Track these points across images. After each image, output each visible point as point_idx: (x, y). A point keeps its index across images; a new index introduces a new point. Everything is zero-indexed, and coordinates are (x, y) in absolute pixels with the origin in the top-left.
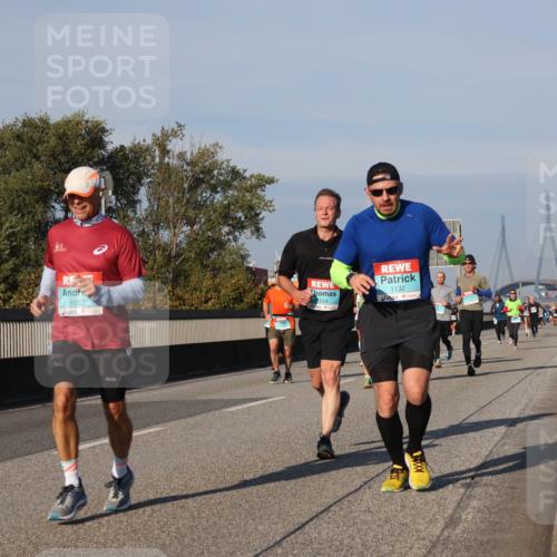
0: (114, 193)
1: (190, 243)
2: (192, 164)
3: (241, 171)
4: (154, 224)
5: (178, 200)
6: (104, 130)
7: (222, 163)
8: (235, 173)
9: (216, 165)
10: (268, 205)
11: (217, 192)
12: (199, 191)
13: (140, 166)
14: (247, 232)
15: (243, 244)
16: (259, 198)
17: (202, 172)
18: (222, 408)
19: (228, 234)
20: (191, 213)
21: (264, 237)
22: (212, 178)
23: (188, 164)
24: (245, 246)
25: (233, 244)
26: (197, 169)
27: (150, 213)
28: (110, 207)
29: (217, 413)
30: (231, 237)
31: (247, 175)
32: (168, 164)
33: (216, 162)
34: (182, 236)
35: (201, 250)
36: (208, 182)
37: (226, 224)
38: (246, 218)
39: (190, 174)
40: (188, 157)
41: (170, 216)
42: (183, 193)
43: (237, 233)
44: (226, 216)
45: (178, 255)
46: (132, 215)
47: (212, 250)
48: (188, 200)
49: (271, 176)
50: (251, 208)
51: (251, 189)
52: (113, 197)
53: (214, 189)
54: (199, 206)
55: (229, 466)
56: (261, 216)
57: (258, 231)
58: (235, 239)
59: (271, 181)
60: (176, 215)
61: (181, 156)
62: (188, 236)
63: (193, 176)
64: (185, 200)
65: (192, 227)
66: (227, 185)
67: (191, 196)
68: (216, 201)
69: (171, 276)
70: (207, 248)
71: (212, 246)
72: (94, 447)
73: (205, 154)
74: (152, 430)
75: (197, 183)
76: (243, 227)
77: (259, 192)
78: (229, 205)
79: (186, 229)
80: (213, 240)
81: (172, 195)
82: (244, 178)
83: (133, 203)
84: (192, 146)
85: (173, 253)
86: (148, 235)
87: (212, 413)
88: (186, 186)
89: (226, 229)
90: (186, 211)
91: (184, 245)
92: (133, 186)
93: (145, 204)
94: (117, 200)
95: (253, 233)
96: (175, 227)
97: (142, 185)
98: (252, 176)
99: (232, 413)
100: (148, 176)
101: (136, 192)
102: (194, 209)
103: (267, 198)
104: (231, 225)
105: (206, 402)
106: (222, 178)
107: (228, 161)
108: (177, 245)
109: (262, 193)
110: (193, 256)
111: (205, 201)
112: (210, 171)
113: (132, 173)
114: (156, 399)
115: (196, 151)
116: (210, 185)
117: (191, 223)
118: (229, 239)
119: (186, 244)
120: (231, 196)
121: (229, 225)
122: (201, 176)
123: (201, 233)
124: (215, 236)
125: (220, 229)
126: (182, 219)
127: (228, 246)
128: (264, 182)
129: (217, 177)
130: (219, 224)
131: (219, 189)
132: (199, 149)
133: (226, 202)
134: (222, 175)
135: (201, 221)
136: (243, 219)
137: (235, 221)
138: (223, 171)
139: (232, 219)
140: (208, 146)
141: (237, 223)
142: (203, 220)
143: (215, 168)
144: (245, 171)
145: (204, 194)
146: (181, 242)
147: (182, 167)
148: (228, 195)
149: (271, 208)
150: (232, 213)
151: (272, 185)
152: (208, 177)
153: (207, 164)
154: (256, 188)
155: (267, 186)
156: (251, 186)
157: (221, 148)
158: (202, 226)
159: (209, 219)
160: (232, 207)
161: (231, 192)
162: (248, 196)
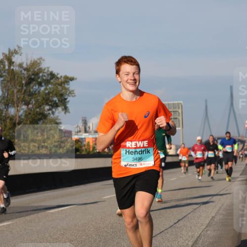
1: (26, 116)
2: (27, 69)
3: (56, 74)
4: (5, 105)
5: (18, 92)
7: (45, 69)
8: (52, 75)
9: (40, 70)
10: (71, 93)
11: (42, 86)
12: (31, 85)
14: (60, 109)
15: (58, 116)
16: (67, 89)
17: (33, 75)
19: (49, 110)
20: (27, 98)
21: (69, 112)
22: (39, 78)
23: (25, 70)
24: (59, 118)
25: (52, 116)
26: (30, 73)
27: (3, 98)
29: (43, 213)
30: (50, 112)
31: (59, 76)
32: (13, 70)
34: (22, 111)
35: (33, 119)
36: (37, 81)
37: (47, 104)
38: (59, 101)
39: (26, 76)
40: (25, 65)
41: (15, 100)
42: (22, 86)
43: (54, 110)
44: (47, 100)
45: (20, 122)
47: (40, 119)
48: (25, 91)
50: (62, 95)
51: (61, 84)
53: (40, 84)
54: (31, 95)
56: (68, 100)
57: (66, 109)
58: (53, 113)
59: (72, 79)
60: (18, 99)
61: (20, 65)
62: (26, 112)
63: (28, 77)
64: (23, 91)
65: (28, 106)
66: (47, 82)
67: (27, 88)
68: (41, 91)
70: (37, 118)
71: (40, 117)
73: (35, 64)
75: (30, 81)
76: (57, 106)
78: (49, 93)
79: (24, 107)
80: (40, 114)
81: (16, 88)
82: (58, 78)
84: (27, 59)
85: (17, 121)
86: (2, 111)
87: (40, 213)
88: (24, 82)
89: (47, 107)
90: (24, 97)
91: (23, 117)
95: (63, 110)
96: (18, 106)
98: (61, 77)
99: (52, 213)
102: (29, 95)
103: (71, 89)
104: (51, 105)
106: (45, 78)
107: (48, 68)
108: (19, 117)
109: (67, 86)
111: (35, 91)
112: (37, 74)
115: (29, 63)
117: (27, 104)
118: (49, 113)
119: (24, 116)
120: (50, 89)
121: (49, 105)
122: (33, 77)
123: (33, 109)
124: (41, 111)
125: (44, 107)
126: (22, 101)
127: (49, 117)
128: (68, 80)
129: (42, 77)
130: (43, 104)
131: (43, 84)
132: (31, 61)
133: (47, 92)
134: (45, 76)
135: (32, 103)
136: (57, 101)
137: (53, 103)
138: (45, 74)
139: (51, 101)
140: (36, 59)
141: (54, 104)
142: (34, 102)
143: (40, 72)
144: (58, 74)
145: (34, 87)
146: (21, 115)
147: (21, 71)
148: (48, 87)
149: (73, 95)
150: (51, 98)
151: (73, 81)
152: (36, 77)
153: (36, 70)
154: (64, 83)
155: (70, 82)
156: (61, 82)
157: (43, 60)
158: (33, 106)
159: (37, 101)
160: (51, 95)
161: (50, 86)
162: (60, 88)
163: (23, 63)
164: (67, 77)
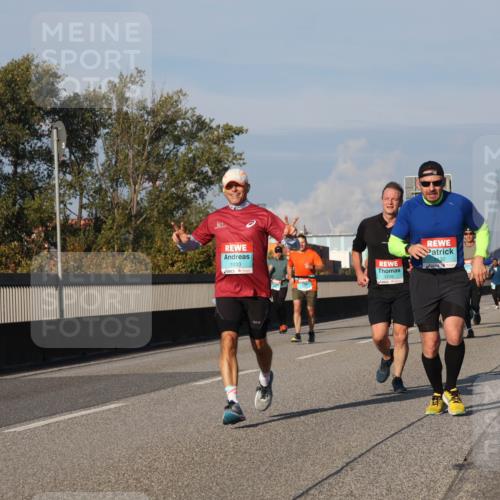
0: (67, 146)
1: (152, 201)
2: (153, 113)
3: (207, 121)
4: (112, 180)
5: (139, 154)
6: (55, 76)
7: (186, 113)
8: (201, 124)
9: (178, 115)
10: (238, 158)
11: (182, 145)
12: (161, 143)
13: (97, 116)
14: (215, 188)
15: (210, 202)
16: (227, 150)
17: (164, 123)
18: (189, 381)
20: (153, 168)
22: (176, 129)
23: (148, 113)
24: (212, 204)
25: (200, 201)
26: (159, 118)
27: (107, 167)
28: (64, 162)
29: (184, 387)
30: (197, 194)
31: (214, 125)
32: (127, 113)
33: (179, 111)
34: (143, 193)
35: (165, 208)
36: (172, 133)
37: (191, 179)
38: (213, 173)
39: (152, 124)
40: (149, 105)
41: (130, 172)
42: (144, 146)
43: (204, 190)
44: (191, 170)
45: (139, 214)
46: (87, 169)
47: (178, 208)
48: (149, 153)
49: (239, 126)
50: (219, 161)
51: (217, 141)
52: (67, 150)
53: (177, 141)
54: (161, 160)
55: (198, 446)
58: (202, 196)
59: (239, 131)
60: (136, 169)
62: (150, 193)
63: (155, 127)
64: (146, 154)
65: (154, 183)
66: (192, 136)
67: (153, 149)
68: (179, 154)
69: (131, 237)
70: (171, 206)
71: (177, 204)
72: (48, 425)
73: (168, 102)
74: (112, 406)
75: (159, 134)
76: (211, 183)
77: (227, 144)
78: (194, 158)
79: (148, 185)
80: (178, 197)
81: (132, 148)
82: (211, 128)
83: (89, 157)
84: (153, 93)
85: (134, 212)
86: (106, 192)
87: (179, 387)
88: (146, 137)
89: (191, 185)
90: (147, 165)
91: (145, 203)
92: (89, 138)
93: (102, 158)
94: (71, 153)
96: (135, 184)
97: (98, 137)
98: (219, 126)
99: (200, 387)
100: (105, 127)
101: (92, 144)
102: (157, 162)
103: (236, 151)
104: (198, 181)
105: (172, 376)
106: (186, 129)
107: (193, 109)
108: (138, 203)
109: (230, 145)
110: (156, 215)
111: (168, 154)
112: (173, 121)
113: (88, 124)
114: (116, 372)
115: (157, 100)
116: (174, 136)
117: (153, 178)
118: (194, 196)
119: (149, 203)
120: (197, 148)
121: (195, 181)
122: (164, 126)
123: (164, 189)
124: (180, 193)
125: (185, 185)
126: (143, 174)
127: (194, 204)
128: (231, 132)
129: (181, 127)
130: (184, 179)
131: (183, 141)
132: (162, 96)
133: (190, 155)
134: (186, 125)
135: (163, 177)
136: (210, 173)
137: (202, 177)
138: (188, 121)
139: (198, 174)
140: (171, 94)
141: (203, 179)
142: (166, 175)
143: (179, 118)
144: (211, 121)
145: (167, 147)
146: (141, 199)
147: (142, 116)
148: (193, 147)
149: (241, 162)
150: (198, 168)
151: (241, 136)
152: (171, 128)
153: (169, 113)
154: (224, 139)
155: (236, 136)
156: (218, 137)
157: (185, 95)
158: (165, 182)
159: (172, 174)
160: (198, 161)
161: (196, 144)
162: (215, 148)
163: (145, 100)
164: (230, 128)
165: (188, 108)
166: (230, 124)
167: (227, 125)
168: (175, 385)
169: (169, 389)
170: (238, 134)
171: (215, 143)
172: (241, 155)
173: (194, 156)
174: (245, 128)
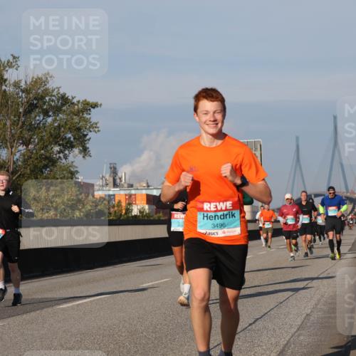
2: (26, 91)
3: (70, 98)
7: (53, 91)
8: (65, 100)
9: (47, 92)
10: (94, 127)
11: (50, 116)
12: (33, 115)
14: (76, 151)
15: (72, 162)
16: (87, 121)
17: (35, 99)
19: (59, 153)
20: (26, 134)
21: (90, 156)
22: (44, 104)
23: (23, 91)
24: (75, 164)
25: (64, 161)
26: (31, 95)
29: (50, 310)
30: (61, 155)
31: (75, 101)
32: (5, 91)
33: (47, 90)
34: (18, 154)
35: (35, 166)
36: (41, 107)
37: (57, 143)
38: (75, 138)
39: (25, 100)
40: (23, 85)
41: (8, 138)
42: (19, 117)
43: (67, 152)
44: (56, 137)
45: (15, 171)
47: (46, 167)
48: (23, 123)
50: (79, 129)
51: (78, 113)
53: (46, 114)
54: (32, 128)
56: (88, 137)
57: (85, 151)
58: (66, 157)
59: (95, 106)
60: (13, 135)
61: (16, 84)
62: (23, 155)
63: (27, 102)
64: (20, 123)
65: (27, 146)
66: (57, 110)
68: (47, 124)
70: (41, 165)
71: (45, 163)
73: (38, 82)
75: (31, 108)
76: (72, 146)
77: (85, 115)
78: (59, 127)
79: (22, 148)
80: (46, 158)
81: (10, 118)
82: (73, 103)
84: (26, 75)
85: (11, 170)
87: (45, 309)
88: (21, 110)
89: (57, 148)
90: (21, 132)
91: (20, 163)
95: (80, 152)
96: (12, 147)
98: (79, 102)
99: (63, 309)
102: (29, 130)
103: (93, 120)
104: (63, 145)
106: (53, 104)
107: (58, 88)
108: (14, 162)
109: (88, 116)
110: (28, 171)
111: (39, 124)
112: (42, 98)
115: (29, 81)
116: (43, 110)
117: (26, 143)
118: (60, 157)
119: (22, 162)
120: (61, 119)
121: (60, 145)
122: (35, 102)
123: (34, 151)
124: (48, 155)
125: (52, 148)
126: (19, 139)
127: (59, 163)
128: (89, 106)
129: (49, 102)
130: (51, 144)
131: (50, 113)
132: (33, 78)
133: (56, 124)
134: (53, 101)
135: (34, 142)
136: (72, 139)
137: (64, 142)
138: (54, 98)
139: (63, 139)
140: (40, 76)
141: (67, 143)
142: (36, 140)
143: (47, 95)
144: (73, 98)
145: (38, 118)
146: (17, 160)
147: (18, 94)
148: (58, 118)
149: (97, 129)
150: (62, 134)
151: (96, 109)
152: (41, 103)
153: (40, 91)
154: (83, 112)
155: (92, 109)
156: (78, 110)
157: (51, 77)
158: (35, 146)
159: (41, 139)
160: (63, 129)
161: (60, 115)
162: (76, 119)
163: (20, 81)
164: (88, 104)
165: (55, 87)
166: (88, 100)
167: (86, 100)
168: (43, 308)
169: (38, 312)
170: (94, 108)
171: (76, 115)
172: (96, 124)
173: (59, 125)
174: (99, 103)
